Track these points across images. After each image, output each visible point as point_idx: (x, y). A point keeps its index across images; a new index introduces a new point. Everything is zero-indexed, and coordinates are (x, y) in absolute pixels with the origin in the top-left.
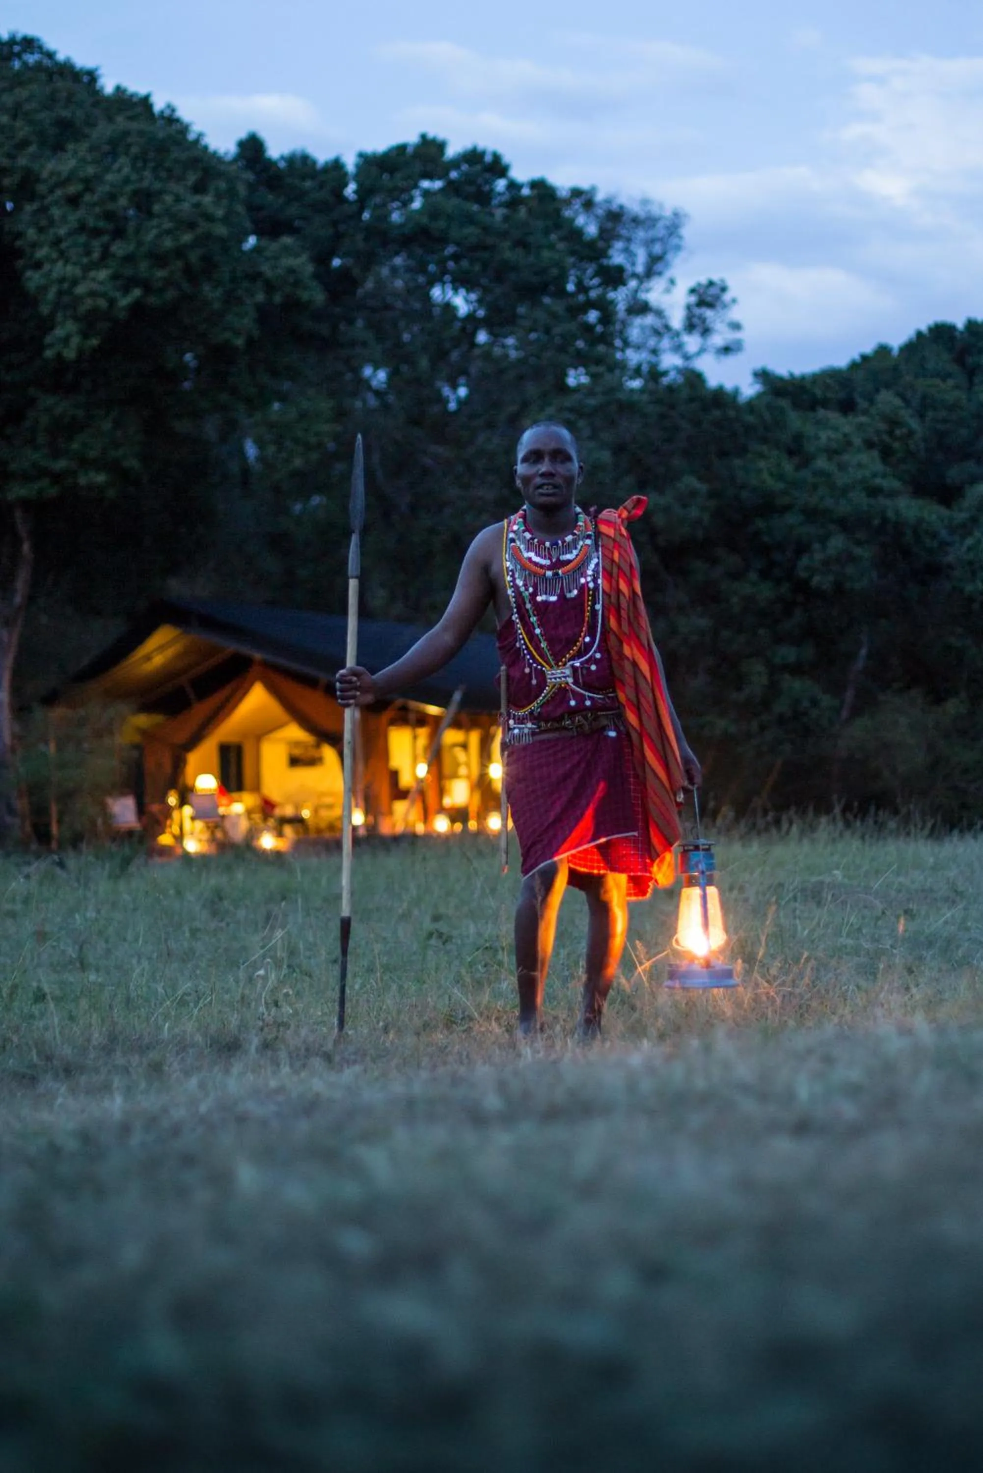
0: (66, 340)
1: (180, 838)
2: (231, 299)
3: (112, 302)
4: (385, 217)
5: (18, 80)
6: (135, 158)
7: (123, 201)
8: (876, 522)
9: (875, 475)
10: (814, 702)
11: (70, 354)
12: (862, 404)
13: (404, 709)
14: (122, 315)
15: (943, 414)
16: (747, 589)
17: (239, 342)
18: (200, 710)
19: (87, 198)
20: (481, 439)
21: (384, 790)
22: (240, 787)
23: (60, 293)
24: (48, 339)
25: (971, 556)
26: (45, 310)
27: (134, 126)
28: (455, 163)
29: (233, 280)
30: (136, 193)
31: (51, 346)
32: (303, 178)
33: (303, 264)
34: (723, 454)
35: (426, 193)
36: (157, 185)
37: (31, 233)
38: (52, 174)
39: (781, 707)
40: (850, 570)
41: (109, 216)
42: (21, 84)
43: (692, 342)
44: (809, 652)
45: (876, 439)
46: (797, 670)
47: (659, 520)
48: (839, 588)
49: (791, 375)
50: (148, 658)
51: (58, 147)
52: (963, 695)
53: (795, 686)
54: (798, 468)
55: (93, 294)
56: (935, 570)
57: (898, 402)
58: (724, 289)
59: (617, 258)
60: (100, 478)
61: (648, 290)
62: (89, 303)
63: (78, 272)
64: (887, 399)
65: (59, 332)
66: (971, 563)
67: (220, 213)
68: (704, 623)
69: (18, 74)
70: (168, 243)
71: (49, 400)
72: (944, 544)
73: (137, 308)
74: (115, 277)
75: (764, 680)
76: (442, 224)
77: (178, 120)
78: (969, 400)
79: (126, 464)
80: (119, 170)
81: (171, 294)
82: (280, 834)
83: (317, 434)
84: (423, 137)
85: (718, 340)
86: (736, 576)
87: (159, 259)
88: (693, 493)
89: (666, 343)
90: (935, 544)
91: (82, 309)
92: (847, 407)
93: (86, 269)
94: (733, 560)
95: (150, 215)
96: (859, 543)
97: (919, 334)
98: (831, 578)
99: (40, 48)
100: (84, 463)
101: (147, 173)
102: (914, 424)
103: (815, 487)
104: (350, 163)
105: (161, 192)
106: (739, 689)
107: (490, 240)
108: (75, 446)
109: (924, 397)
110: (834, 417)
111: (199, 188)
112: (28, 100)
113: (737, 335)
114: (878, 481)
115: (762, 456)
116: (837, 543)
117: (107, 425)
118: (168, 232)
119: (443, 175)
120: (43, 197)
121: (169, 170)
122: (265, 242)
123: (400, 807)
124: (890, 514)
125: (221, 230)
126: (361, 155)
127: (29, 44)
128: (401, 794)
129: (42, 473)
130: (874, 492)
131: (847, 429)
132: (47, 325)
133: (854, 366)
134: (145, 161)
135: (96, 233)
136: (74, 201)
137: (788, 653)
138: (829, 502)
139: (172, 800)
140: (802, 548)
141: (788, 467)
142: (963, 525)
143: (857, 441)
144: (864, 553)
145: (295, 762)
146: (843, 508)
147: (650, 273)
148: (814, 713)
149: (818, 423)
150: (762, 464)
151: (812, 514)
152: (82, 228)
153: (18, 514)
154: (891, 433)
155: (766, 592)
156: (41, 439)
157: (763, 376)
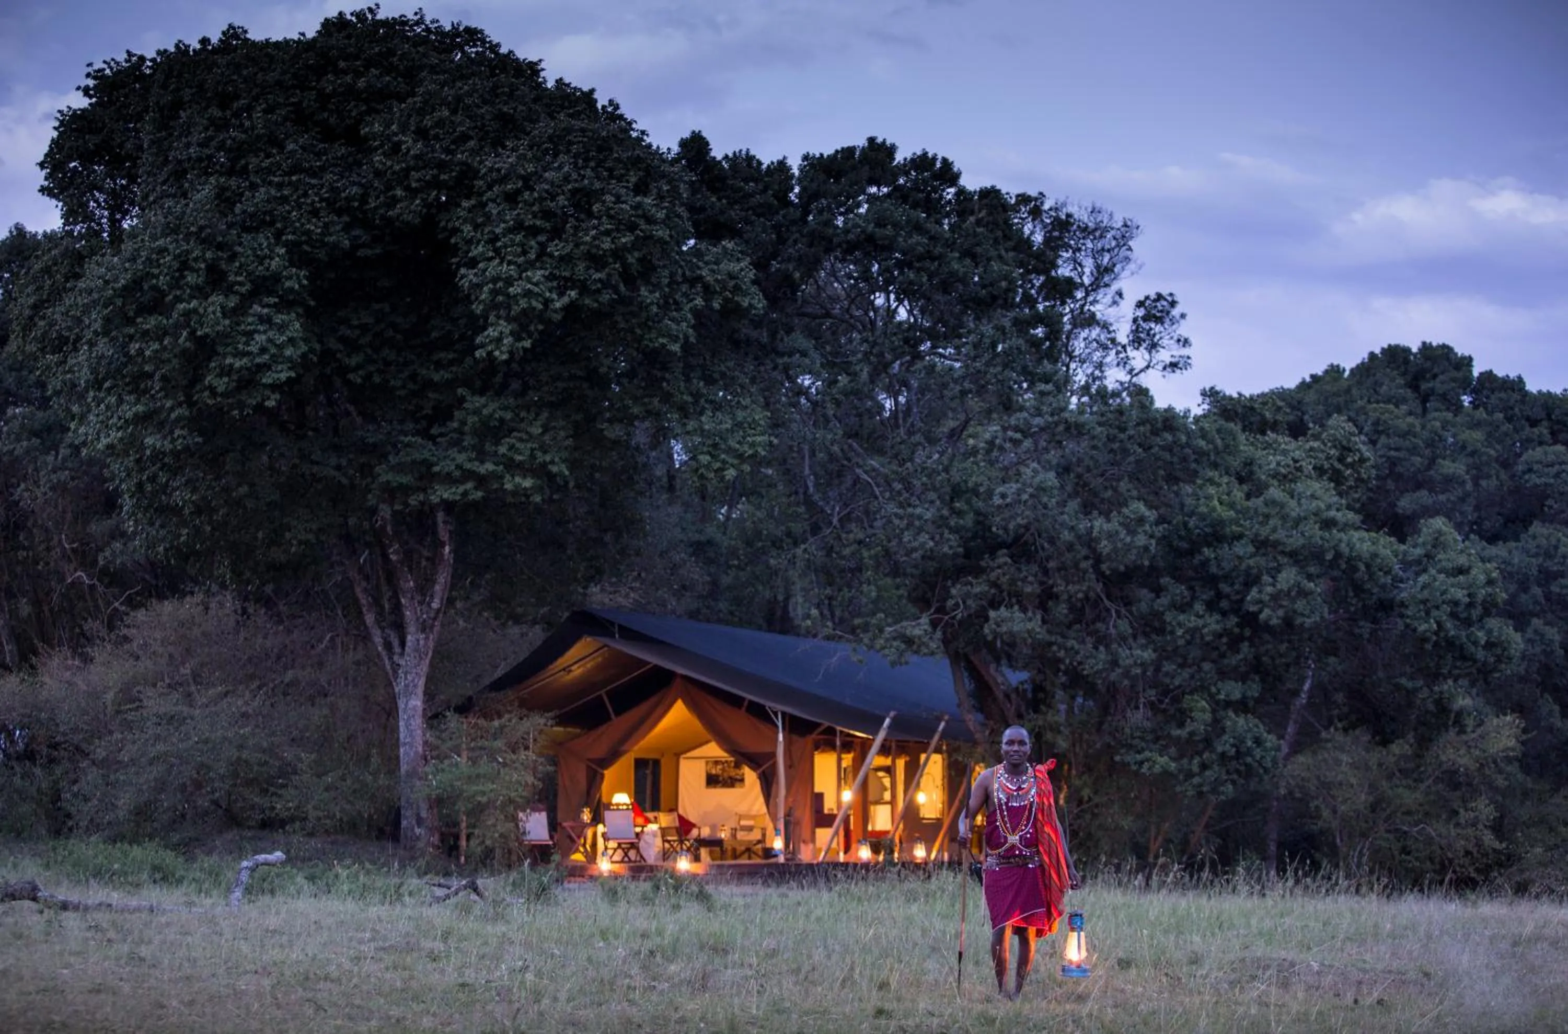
0: (499, 340)
1: (592, 857)
2: (668, 304)
3: (547, 302)
4: (829, 223)
5: (461, 73)
6: (576, 156)
7: (562, 200)
8: (1329, 556)
9: (1329, 507)
10: (1258, 741)
11: (501, 356)
12: (1313, 428)
13: (831, 731)
14: (557, 317)
15: (1394, 441)
16: (1192, 621)
17: (676, 348)
18: (618, 724)
19: (526, 195)
20: (920, 456)
21: (805, 815)
22: (656, 807)
23: (495, 292)
24: (478, 340)
25: (1426, 593)
26: (478, 308)
27: (577, 124)
28: (904, 169)
29: (672, 283)
30: (574, 192)
31: (482, 346)
32: (746, 180)
33: (744, 268)
34: (1172, 479)
35: (872, 199)
36: (597, 185)
37: (467, 228)
38: (491, 170)
39: (1224, 745)
40: (1300, 605)
41: (547, 214)
42: (463, 77)
43: (1138, 358)
44: (1254, 689)
45: (1326, 466)
46: (1242, 706)
47: (1105, 546)
48: (1288, 622)
49: (1240, 394)
50: (567, 669)
51: (498, 143)
52: (1411, 737)
53: (1240, 723)
54: (1248, 496)
55: (528, 294)
56: (1387, 606)
57: (1350, 427)
58: (1173, 304)
59: (1064, 271)
60: (527, 483)
61: (1095, 302)
62: (523, 303)
63: (513, 271)
64: (1339, 424)
65: (491, 332)
66: (1424, 602)
67: (661, 215)
68: (1148, 655)
69: (459, 66)
70: (607, 244)
71: (478, 401)
72: (1397, 580)
73: (571, 309)
74: (551, 277)
75: (1208, 717)
76: (889, 231)
77: (621, 117)
78: (1423, 427)
79: (554, 469)
80: (560, 167)
81: (606, 297)
82: (697, 859)
83: (753, 445)
84: (871, 140)
85: (1164, 356)
86: (1183, 607)
87: (596, 260)
88: (1141, 520)
89: (1111, 357)
90: (1389, 580)
91: (515, 310)
92: (1297, 430)
93: (522, 269)
94: (1180, 590)
95: (590, 215)
96: (1310, 577)
97: (1372, 355)
98: (1281, 613)
99: (483, 41)
100: (511, 466)
101: (589, 172)
102: (1366, 450)
103: (1267, 517)
104: (795, 164)
105: (602, 192)
106: (1181, 725)
107: (938, 250)
108: (502, 450)
109: (1376, 423)
110: (1284, 441)
111: (641, 189)
112: (469, 94)
113: (1185, 352)
114: (1333, 513)
115: (1211, 481)
116: (1288, 577)
117: (536, 430)
118: (607, 233)
119: (891, 182)
120: (481, 195)
121: (610, 170)
122: (703, 246)
123: (824, 835)
124: (1344, 548)
125: (661, 233)
126: (806, 158)
127: (473, 35)
128: (825, 820)
129: (469, 475)
130: (1328, 524)
131: (1297, 454)
132: (479, 324)
133: (1303, 386)
134: (586, 160)
135: (533, 231)
136: (512, 199)
137: (1233, 690)
138: (1281, 535)
139: (586, 816)
140: (1252, 581)
141: (1238, 494)
142: (1418, 562)
143: (1308, 468)
144: (1317, 588)
145: (712, 781)
146: (1295, 541)
147: (1096, 285)
148: (1258, 753)
149: (1268, 446)
150: (1212, 490)
151: (1261, 545)
152: (519, 226)
153: (440, 516)
154: (1341, 460)
155: (1212, 624)
156: (468, 441)
157: (1211, 394)
